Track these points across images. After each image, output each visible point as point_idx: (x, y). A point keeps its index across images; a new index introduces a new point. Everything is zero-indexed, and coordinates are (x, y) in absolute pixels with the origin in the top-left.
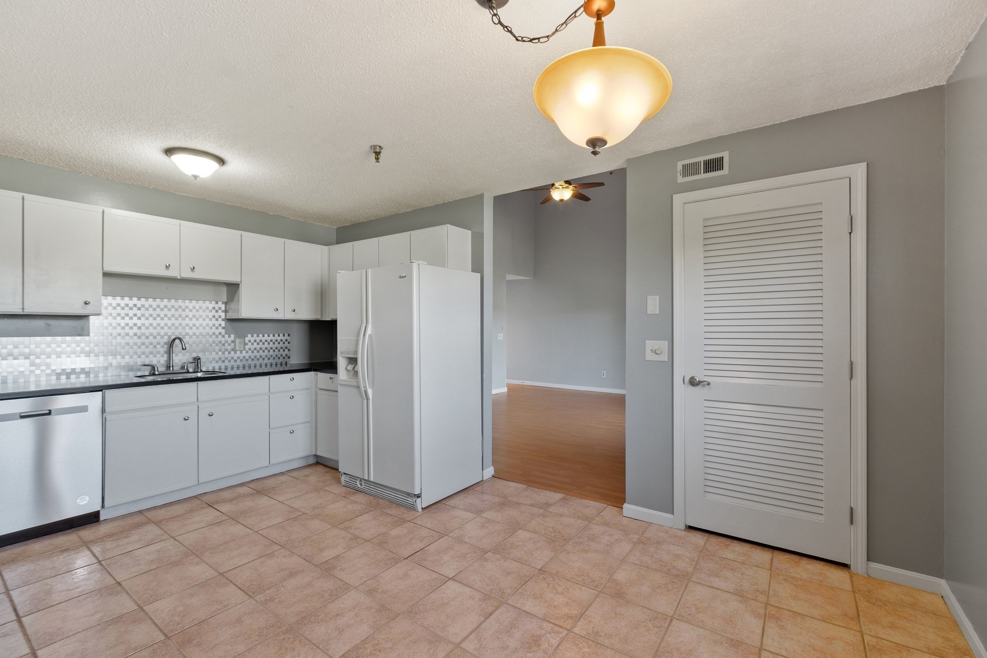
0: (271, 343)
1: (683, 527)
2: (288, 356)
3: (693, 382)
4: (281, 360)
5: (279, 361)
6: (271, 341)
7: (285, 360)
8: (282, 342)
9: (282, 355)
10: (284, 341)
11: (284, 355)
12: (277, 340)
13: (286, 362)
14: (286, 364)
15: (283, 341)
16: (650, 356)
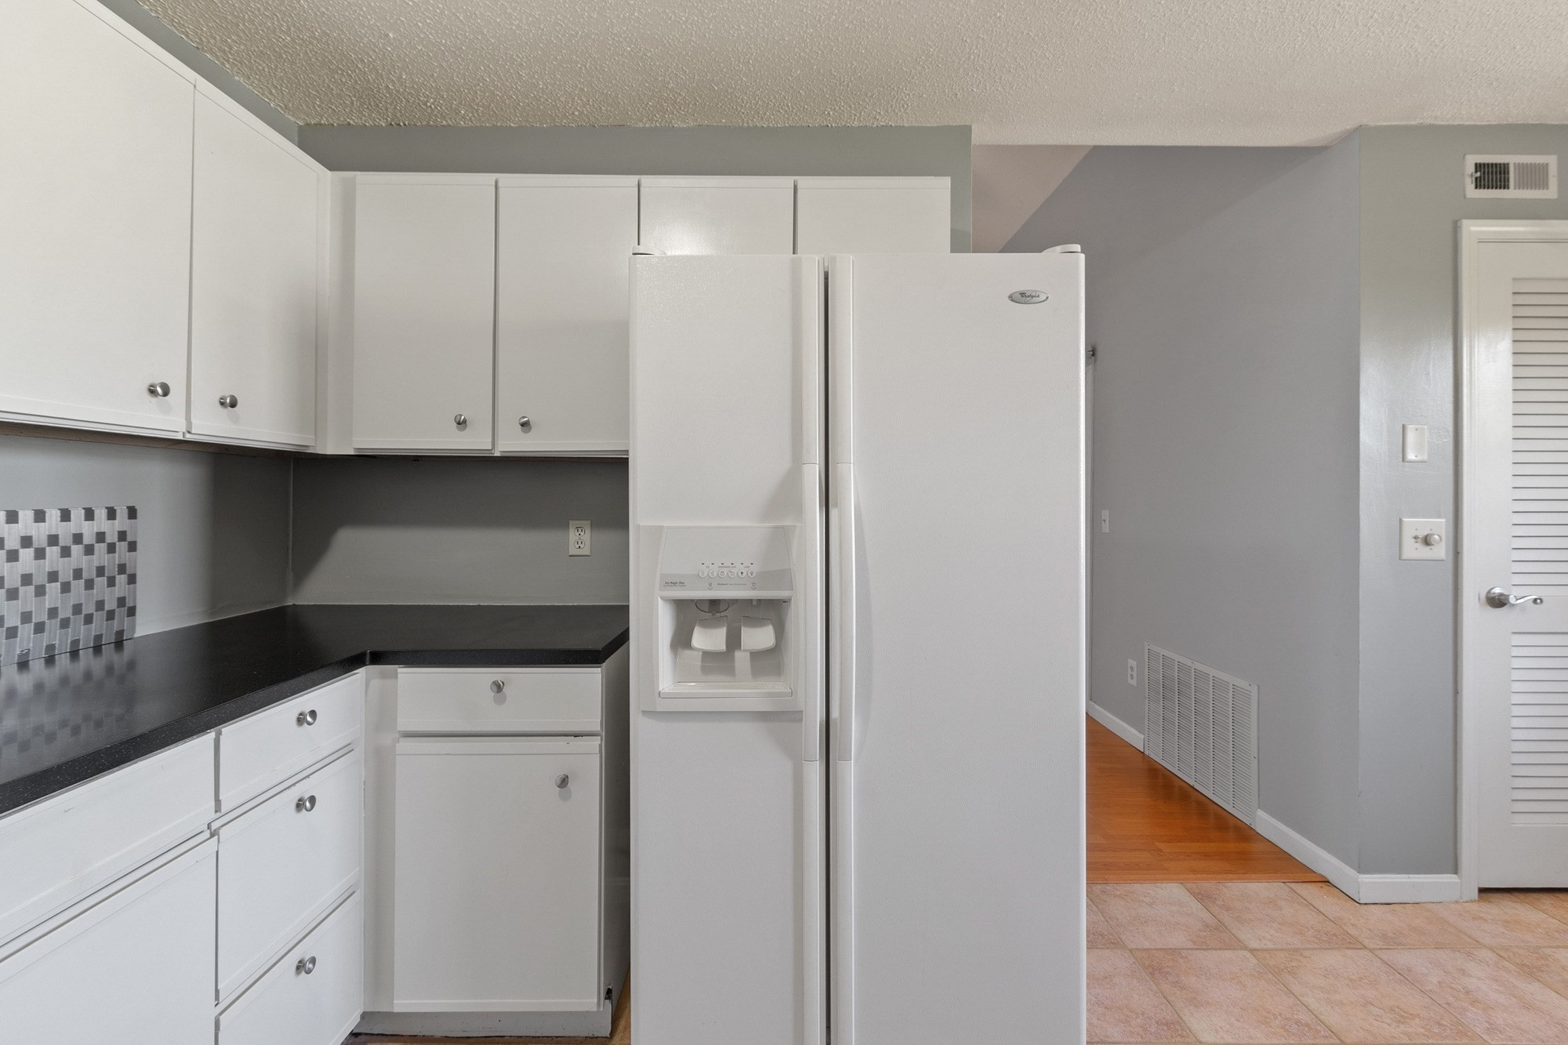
0: (53, 552)
1: (1475, 894)
2: (129, 604)
3: (1498, 602)
4: (99, 625)
5: (84, 634)
6: (53, 540)
7: (116, 625)
8: (104, 546)
9: (100, 605)
10: (111, 538)
11: (111, 605)
12: (78, 538)
13: (120, 633)
14: (119, 644)
15: (109, 539)
16: (1412, 550)
